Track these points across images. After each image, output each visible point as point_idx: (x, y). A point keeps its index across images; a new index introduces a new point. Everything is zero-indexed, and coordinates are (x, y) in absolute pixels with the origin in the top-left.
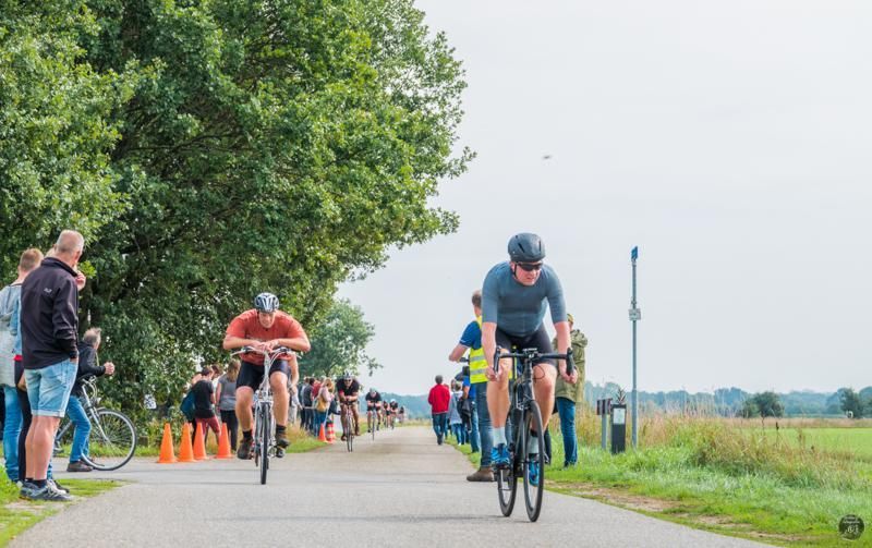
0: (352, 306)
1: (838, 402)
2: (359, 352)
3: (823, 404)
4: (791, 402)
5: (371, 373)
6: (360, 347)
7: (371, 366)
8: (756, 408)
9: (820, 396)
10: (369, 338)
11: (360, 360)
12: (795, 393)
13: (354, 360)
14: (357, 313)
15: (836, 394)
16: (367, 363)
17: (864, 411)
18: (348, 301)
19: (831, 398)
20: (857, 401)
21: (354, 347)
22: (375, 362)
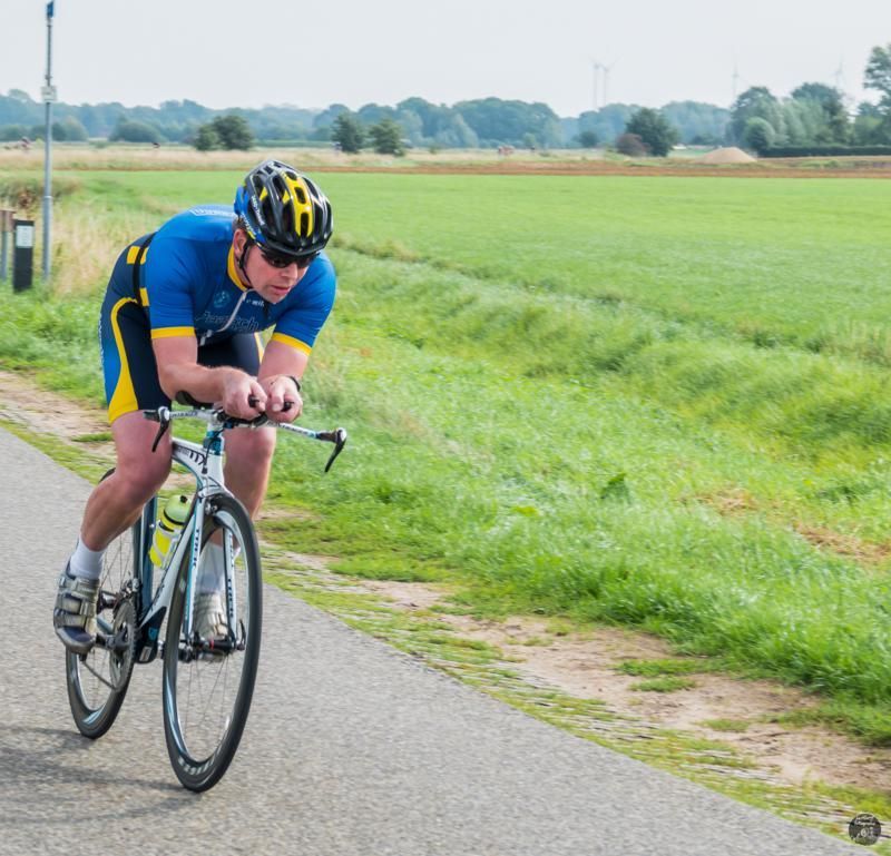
1: (330, 124)
3: (306, 126)
4: (264, 122)
8: (215, 136)
9: (304, 112)
12: (270, 109)
15: (326, 112)
17: (364, 143)
19: (319, 117)
20: (353, 130)
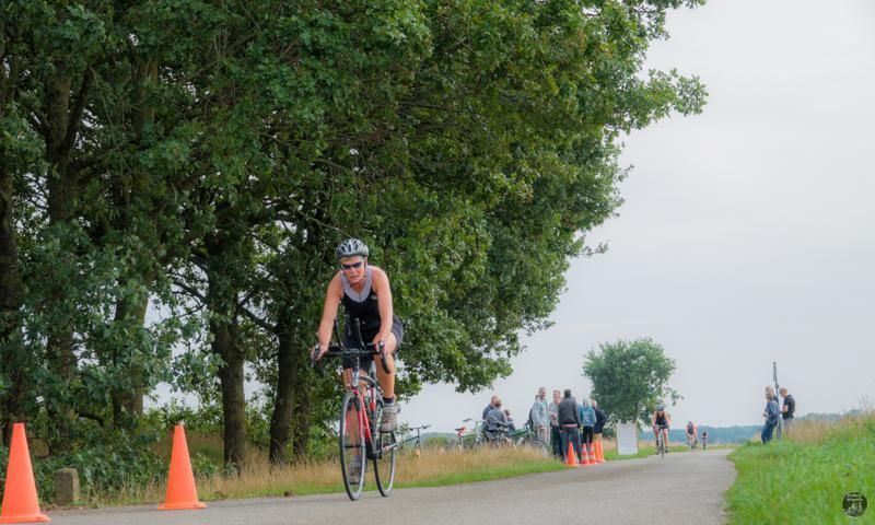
0: (653, 344)
2: (664, 385)
5: (674, 404)
6: (664, 380)
7: (674, 397)
10: (671, 372)
11: (664, 392)
13: (659, 392)
14: (658, 350)
16: (670, 394)
18: (650, 340)
21: (659, 380)
22: (677, 393)
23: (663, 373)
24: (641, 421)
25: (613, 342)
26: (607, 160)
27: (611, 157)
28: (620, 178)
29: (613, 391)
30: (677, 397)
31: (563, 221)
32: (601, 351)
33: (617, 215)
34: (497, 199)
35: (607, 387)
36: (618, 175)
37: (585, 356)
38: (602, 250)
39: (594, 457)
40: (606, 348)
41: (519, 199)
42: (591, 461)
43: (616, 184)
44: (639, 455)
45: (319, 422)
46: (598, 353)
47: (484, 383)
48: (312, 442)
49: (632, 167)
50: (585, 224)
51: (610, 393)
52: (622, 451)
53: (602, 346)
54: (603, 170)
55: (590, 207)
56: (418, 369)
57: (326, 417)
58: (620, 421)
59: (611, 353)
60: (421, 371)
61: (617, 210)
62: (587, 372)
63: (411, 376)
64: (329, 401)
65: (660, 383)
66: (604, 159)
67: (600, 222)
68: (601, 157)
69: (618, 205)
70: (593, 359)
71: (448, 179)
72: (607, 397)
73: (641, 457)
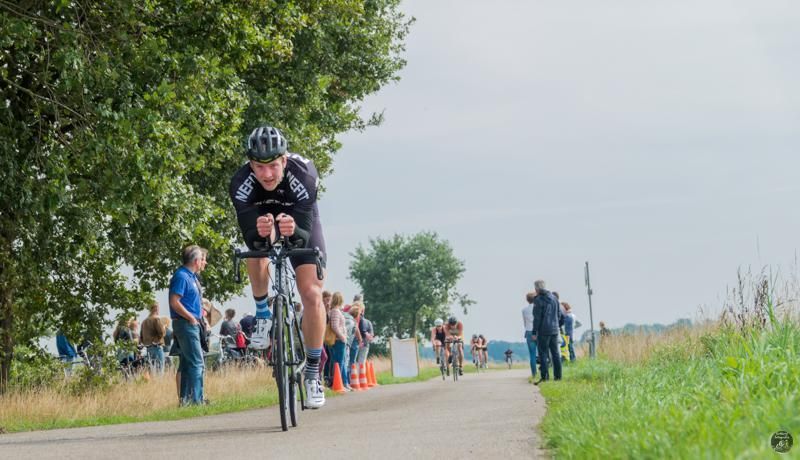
0: (438, 241)
2: (450, 291)
5: (465, 312)
6: (450, 285)
7: (463, 303)
10: (458, 275)
11: (450, 299)
13: (444, 299)
14: (442, 249)
16: (458, 300)
18: (435, 235)
21: (444, 285)
22: (467, 299)
23: (450, 275)
24: (422, 335)
25: (388, 238)
26: (383, 13)
27: (387, 9)
28: (400, 36)
29: (386, 297)
30: (469, 302)
31: (332, 87)
32: (372, 248)
33: (398, 78)
34: (250, 59)
35: (379, 293)
36: (397, 30)
37: (351, 254)
38: (376, 122)
39: (365, 381)
40: (377, 244)
41: (277, 57)
42: (362, 385)
43: (395, 41)
44: (420, 378)
45: (26, 340)
46: (368, 251)
47: (231, 290)
48: (15, 365)
49: (414, 19)
50: (356, 91)
51: (383, 301)
52: (398, 373)
53: (372, 242)
54: (380, 25)
55: (363, 71)
56: (151, 274)
57: (33, 334)
58: (395, 335)
59: (383, 250)
60: (154, 277)
61: (396, 73)
62: (354, 275)
63: (142, 282)
64: (39, 315)
65: (446, 288)
66: (379, 12)
67: (377, 89)
68: (376, 9)
69: (400, 67)
70: (361, 259)
71: (190, 32)
72: (382, 306)
73: (422, 380)
